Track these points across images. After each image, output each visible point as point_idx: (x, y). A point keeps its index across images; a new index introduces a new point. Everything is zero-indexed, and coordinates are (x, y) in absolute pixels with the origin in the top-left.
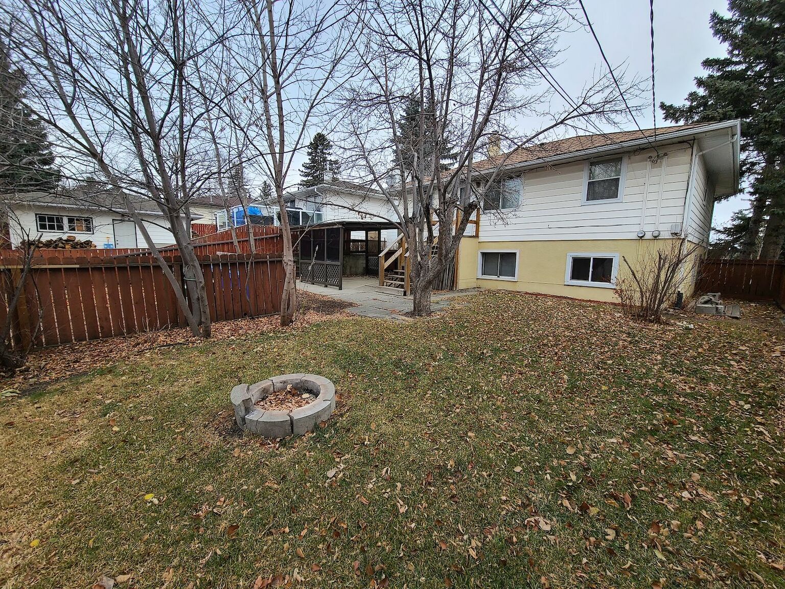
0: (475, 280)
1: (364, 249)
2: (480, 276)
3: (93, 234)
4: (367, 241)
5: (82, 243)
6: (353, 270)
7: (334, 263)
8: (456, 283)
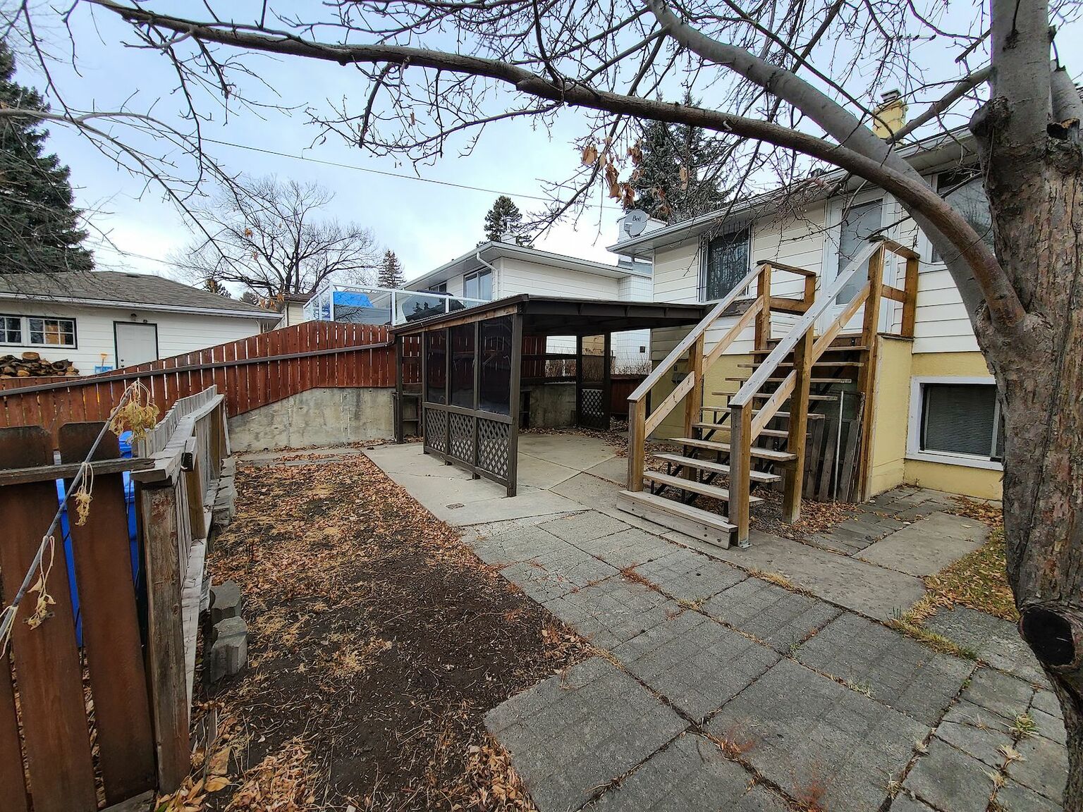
0: (901, 464)
1: (573, 374)
2: (914, 451)
3: (76, 348)
4: (579, 356)
5: (49, 366)
6: (551, 416)
7: (495, 416)
8: (865, 478)
